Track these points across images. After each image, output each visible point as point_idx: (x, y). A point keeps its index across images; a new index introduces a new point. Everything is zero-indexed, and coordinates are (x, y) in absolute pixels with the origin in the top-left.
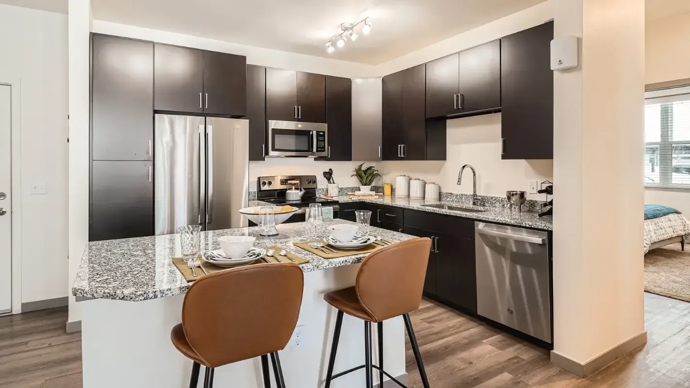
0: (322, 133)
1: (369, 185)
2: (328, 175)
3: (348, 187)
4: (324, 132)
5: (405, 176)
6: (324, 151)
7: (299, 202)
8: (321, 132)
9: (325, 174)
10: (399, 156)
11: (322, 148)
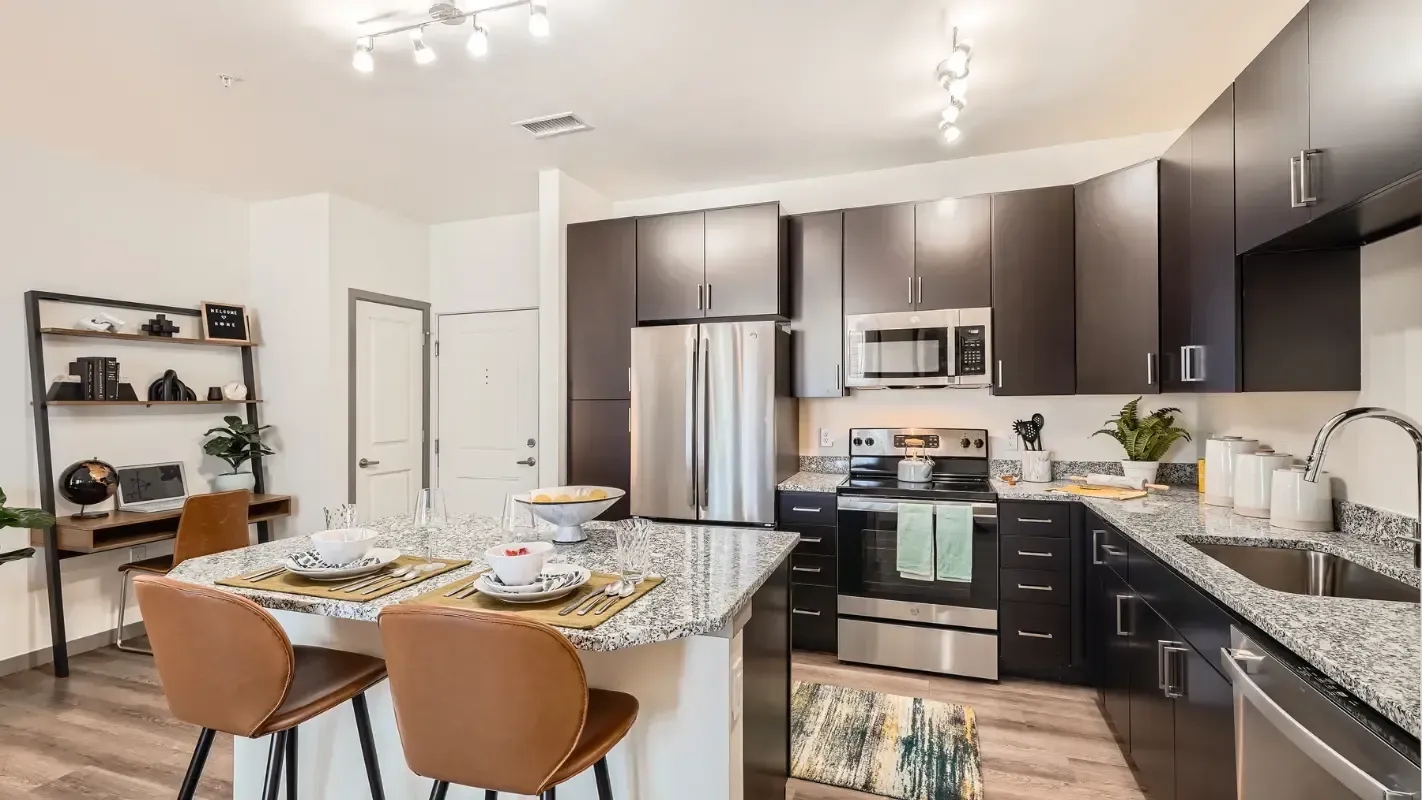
0: (976, 332)
1: (1150, 458)
2: (1031, 430)
3: (1095, 460)
4: (982, 328)
5: (1240, 438)
6: (982, 372)
7: (921, 488)
8: (974, 328)
9: (1020, 426)
10: (1183, 379)
11: (975, 365)
